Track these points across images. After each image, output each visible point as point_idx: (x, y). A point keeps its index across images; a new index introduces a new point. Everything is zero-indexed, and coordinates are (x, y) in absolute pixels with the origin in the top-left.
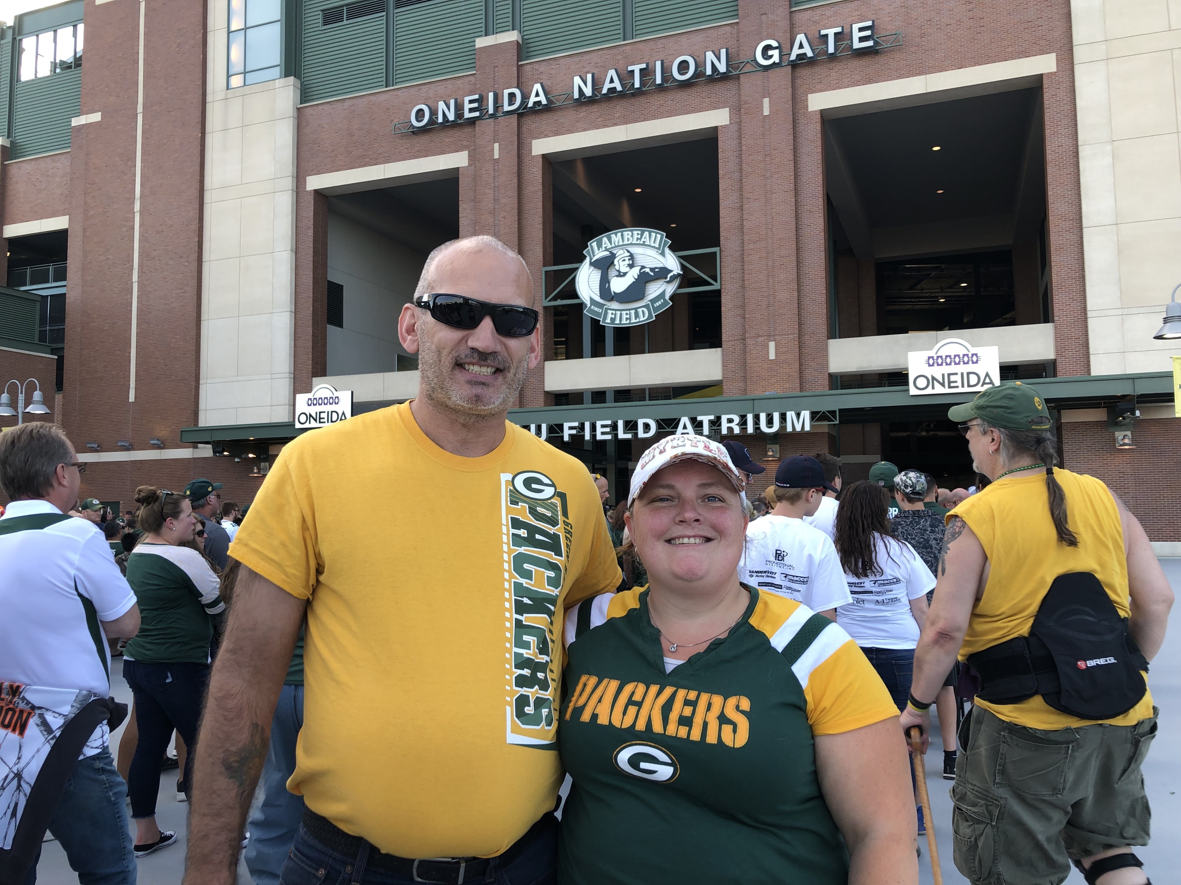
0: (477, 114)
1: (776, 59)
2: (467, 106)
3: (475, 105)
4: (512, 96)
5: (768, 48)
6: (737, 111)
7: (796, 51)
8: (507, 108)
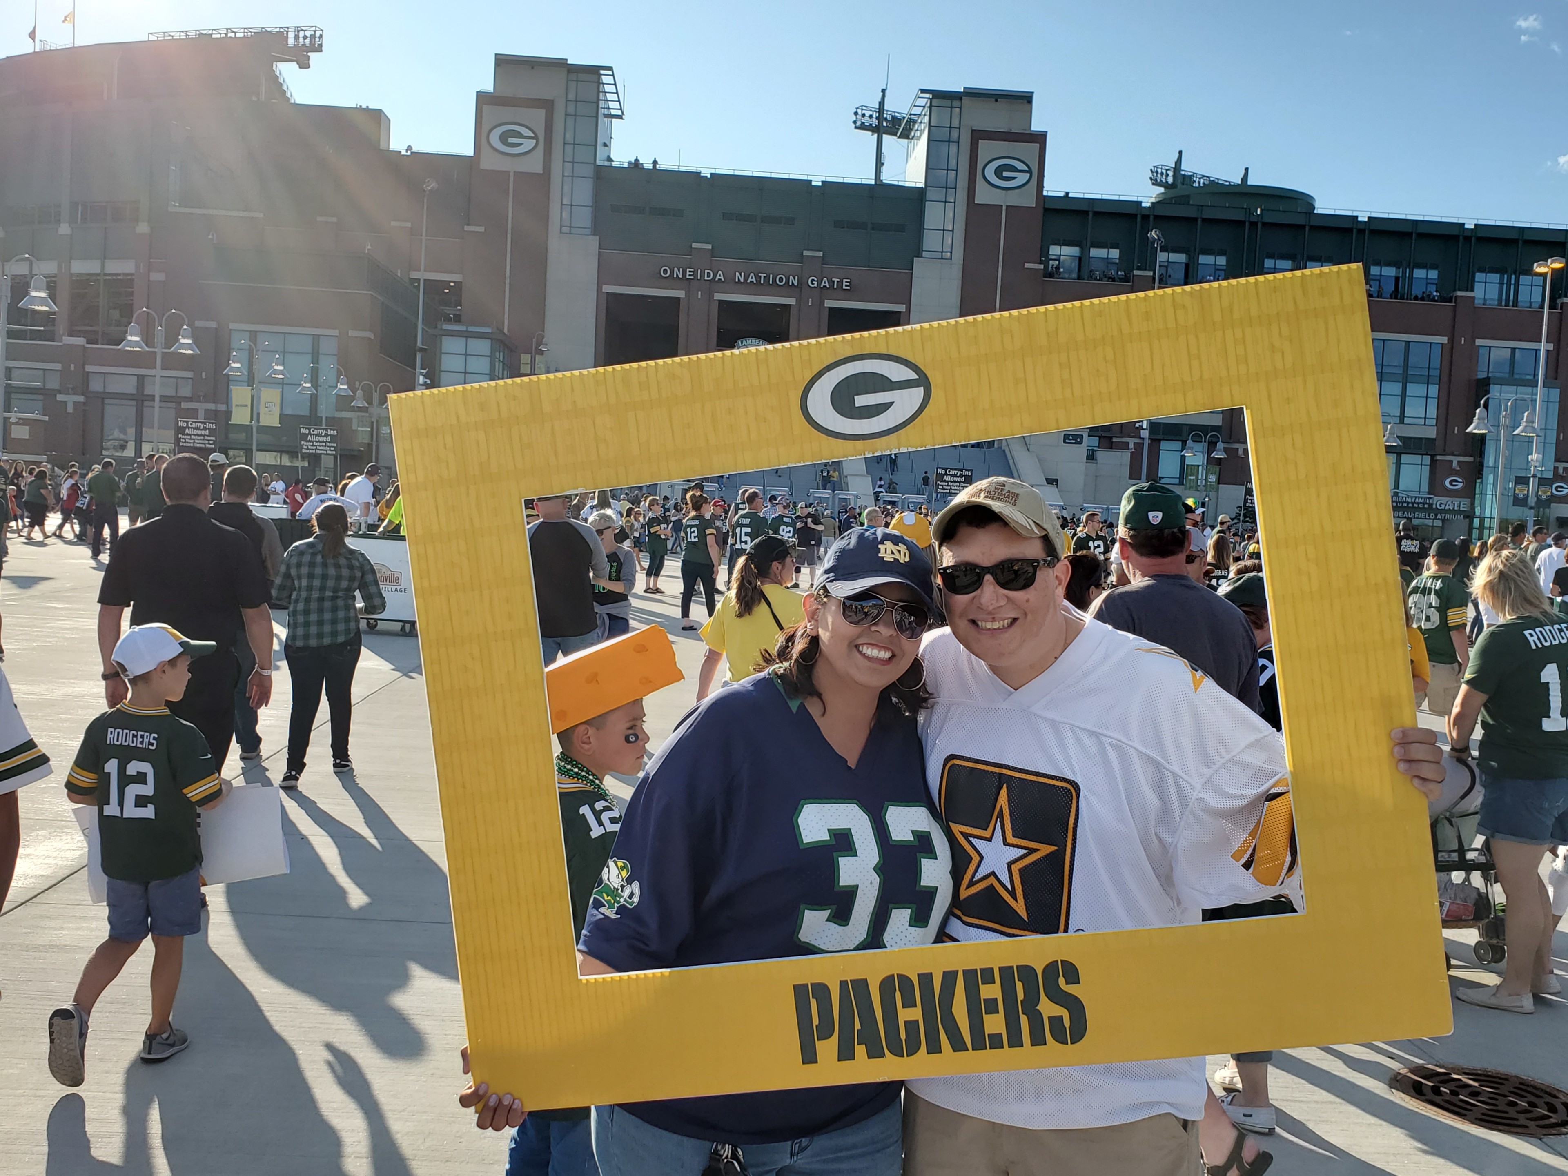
0: (692, 277)
1: (816, 285)
2: (688, 273)
3: (692, 273)
4: (709, 274)
5: (813, 280)
6: (799, 301)
7: (823, 284)
8: (706, 278)
